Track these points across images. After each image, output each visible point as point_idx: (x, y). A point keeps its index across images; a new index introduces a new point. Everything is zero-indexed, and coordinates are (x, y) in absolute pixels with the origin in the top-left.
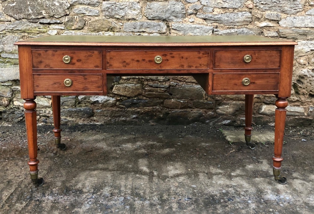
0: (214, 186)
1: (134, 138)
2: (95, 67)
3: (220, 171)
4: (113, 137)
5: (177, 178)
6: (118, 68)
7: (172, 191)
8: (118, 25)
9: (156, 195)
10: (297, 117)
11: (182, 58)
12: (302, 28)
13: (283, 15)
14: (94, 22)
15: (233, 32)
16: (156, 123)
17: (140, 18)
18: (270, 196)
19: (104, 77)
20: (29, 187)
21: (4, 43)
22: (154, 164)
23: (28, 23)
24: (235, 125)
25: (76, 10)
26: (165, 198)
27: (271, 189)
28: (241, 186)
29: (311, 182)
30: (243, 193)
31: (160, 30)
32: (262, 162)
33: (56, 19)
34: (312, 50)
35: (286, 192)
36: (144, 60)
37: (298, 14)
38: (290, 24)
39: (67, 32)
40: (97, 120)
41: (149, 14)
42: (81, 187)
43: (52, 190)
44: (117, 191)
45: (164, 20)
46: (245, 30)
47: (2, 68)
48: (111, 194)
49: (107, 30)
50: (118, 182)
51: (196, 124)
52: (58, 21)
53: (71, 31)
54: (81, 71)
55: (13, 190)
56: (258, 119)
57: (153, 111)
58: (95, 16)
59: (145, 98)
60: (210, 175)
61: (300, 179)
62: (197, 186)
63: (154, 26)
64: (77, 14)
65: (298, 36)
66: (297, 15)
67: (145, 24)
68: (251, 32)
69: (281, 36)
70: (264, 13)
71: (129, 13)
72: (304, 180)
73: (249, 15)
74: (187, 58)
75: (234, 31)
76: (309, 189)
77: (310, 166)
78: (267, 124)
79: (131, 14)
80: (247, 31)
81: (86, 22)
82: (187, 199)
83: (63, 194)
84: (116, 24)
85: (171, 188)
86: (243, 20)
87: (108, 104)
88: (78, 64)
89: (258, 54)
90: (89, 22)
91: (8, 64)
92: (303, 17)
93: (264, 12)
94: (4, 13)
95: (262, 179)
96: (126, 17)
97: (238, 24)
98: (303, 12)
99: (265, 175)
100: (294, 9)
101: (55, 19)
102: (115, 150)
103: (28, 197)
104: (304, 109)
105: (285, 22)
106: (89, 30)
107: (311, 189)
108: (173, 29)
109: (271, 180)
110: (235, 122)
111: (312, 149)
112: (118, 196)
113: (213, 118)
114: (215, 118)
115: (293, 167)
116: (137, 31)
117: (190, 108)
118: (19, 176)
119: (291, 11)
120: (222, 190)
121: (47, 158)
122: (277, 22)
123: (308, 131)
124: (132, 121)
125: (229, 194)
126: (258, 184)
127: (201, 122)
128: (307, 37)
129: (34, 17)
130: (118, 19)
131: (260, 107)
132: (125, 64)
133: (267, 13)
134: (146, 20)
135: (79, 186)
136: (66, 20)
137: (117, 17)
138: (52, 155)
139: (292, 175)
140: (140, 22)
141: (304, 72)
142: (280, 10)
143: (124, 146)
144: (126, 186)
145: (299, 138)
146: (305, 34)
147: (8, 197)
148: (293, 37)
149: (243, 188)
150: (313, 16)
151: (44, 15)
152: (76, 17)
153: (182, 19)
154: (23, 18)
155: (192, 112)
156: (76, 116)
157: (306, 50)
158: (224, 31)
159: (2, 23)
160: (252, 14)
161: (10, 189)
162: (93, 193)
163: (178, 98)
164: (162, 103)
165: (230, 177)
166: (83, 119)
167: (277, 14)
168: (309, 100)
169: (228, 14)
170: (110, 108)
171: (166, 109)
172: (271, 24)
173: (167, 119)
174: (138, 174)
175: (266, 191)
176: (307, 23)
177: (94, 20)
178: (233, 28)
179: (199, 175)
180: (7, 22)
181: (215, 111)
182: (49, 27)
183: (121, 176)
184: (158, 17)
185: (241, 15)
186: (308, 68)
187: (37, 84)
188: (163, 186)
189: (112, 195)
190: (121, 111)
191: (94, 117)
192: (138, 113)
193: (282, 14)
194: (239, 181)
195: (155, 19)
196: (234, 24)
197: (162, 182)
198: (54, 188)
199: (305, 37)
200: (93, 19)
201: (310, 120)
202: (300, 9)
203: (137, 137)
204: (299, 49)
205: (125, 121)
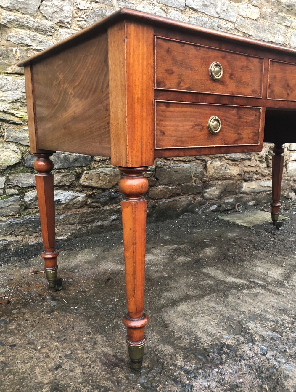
4: (106, 253)
10: (268, 192)
24: (221, 210)
25: (14, 36)
51: (186, 215)
53: (7, 77)
56: (239, 199)
64: (17, 45)
78: (247, 204)
87: (75, 204)
110: (221, 206)
113: (201, 205)
114: (203, 204)
117: (178, 195)
127: (190, 212)
131: (241, 185)
152: (14, 49)
155: (180, 200)
156: (23, 231)
163: (165, 184)
166: (35, 235)
170: (79, 210)
171: (151, 200)
173: (154, 215)
181: (203, 197)
190: (95, 212)
205: (101, 227)
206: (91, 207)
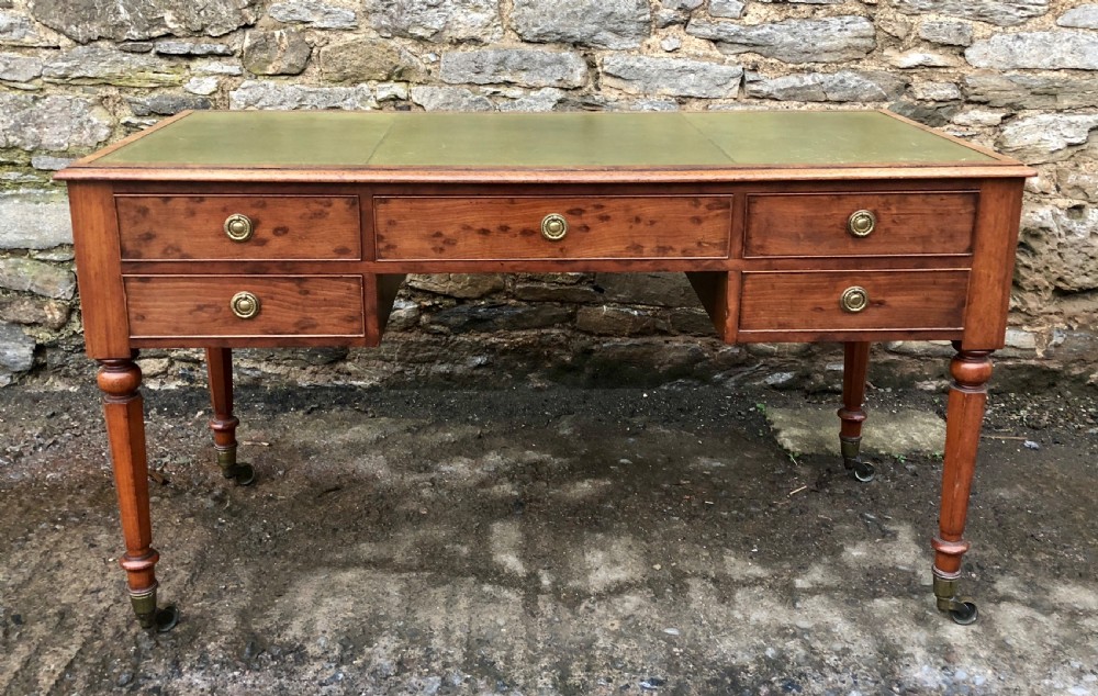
0: (740, 629)
1: (480, 437)
2: (335, 251)
3: (758, 571)
4: (409, 434)
5: (616, 601)
6: (416, 255)
7: (598, 652)
8: (423, 59)
9: (545, 668)
10: (1009, 363)
11: (638, 220)
12: (1041, 70)
13: (980, 29)
14: (340, 49)
15: (811, 83)
16: (550, 383)
17: (496, 36)
18: (921, 669)
19: (368, 287)
20: (128, 638)
21: (39, 120)
22: (543, 544)
23: (119, 55)
24: (807, 387)
25: (280, 9)
26: (578, 682)
27: (924, 643)
28: (826, 631)
29: (1055, 616)
30: (832, 659)
31: (565, 78)
32: (894, 535)
33: (212, 40)
34: (1070, 145)
35: (976, 657)
36: (504, 229)
37: (1031, 24)
38: (1002, 58)
39: (251, 83)
40: (356, 372)
41: (526, 24)
42: (299, 634)
43: (203, 645)
44: (417, 652)
45: (577, 45)
46: (850, 78)
47: (37, 203)
48: (399, 663)
49: (384, 78)
50: (421, 615)
51: (681, 385)
52: (220, 49)
53: (265, 82)
54: (288, 266)
55: (74, 649)
56: (883, 368)
57: (540, 342)
58: (345, 30)
59: (513, 301)
60: (725, 588)
61: (1019, 601)
62: (680, 630)
63: (544, 65)
64: (283, 25)
65: (1028, 100)
66: (1029, 26)
67: (515, 59)
68: (869, 85)
69: (972, 98)
70: (915, 20)
71: (460, 19)
72: (1032, 605)
73: (865, 26)
74: (652, 223)
75: (813, 80)
76: (1049, 640)
77: (1053, 550)
78: (912, 386)
79: (467, 21)
80: (858, 81)
81: (315, 51)
82: (648, 685)
83: (240, 664)
84: (414, 59)
85: (595, 639)
86: (843, 44)
88: (278, 243)
89: (898, 208)
90: (323, 49)
91: (55, 191)
92: (1047, 34)
93: (916, 18)
94: (33, 19)
95: (895, 601)
96: (447, 35)
97: (826, 58)
98: (1050, 15)
99: (905, 586)
100: (1018, 6)
101: (208, 39)
102: (415, 484)
103: (124, 678)
104: (1036, 336)
105: (985, 50)
106: (324, 77)
107: (1055, 643)
108: (608, 74)
109: (924, 605)
110: (808, 377)
111: (1058, 477)
112: (420, 674)
113: (738, 365)
114: (743, 364)
115: (996, 553)
116: (488, 81)
117: (663, 333)
118: (98, 590)
119: (1008, 14)
120: (764, 649)
121: (192, 515)
122: (959, 49)
123: (1046, 409)
124: (472, 376)
125: (788, 662)
126: (882, 622)
127: (697, 378)
128: (1056, 100)
129: (136, 34)
130: (421, 39)
132: (439, 242)
133: (926, 22)
134: (515, 45)
135: (295, 631)
136: (247, 43)
137: (420, 32)
138: (210, 503)
139: (995, 586)
140: (497, 50)
141: (1042, 217)
142: (971, 10)
143: (445, 468)
144: (447, 632)
145: (1017, 435)
146: (1049, 93)
147: (56, 675)
148: (1010, 101)
149: (834, 639)
150: (1081, 31)
151: (172, 25)
152: (277, 33)
153: (640, 38)
154: (100, 38)
155: (667, 346)
156: (288, 358)
157: (1051, 145)
158: (779, 80)
159: (28, 55)
160: (875, 23)
161: (65, 644)
162: (341, 661)
163: (623, 303)
164: (571, 317)
165: (790, 595)
166: (311, 368)
167: (960, 23)
168: (1053, 309)
169: (794, 22)
170: (400, 334)
171: (581, 336)
172: (937, 58)
173: (587, 370)
174: (490, 583)
175: (908, 650)
176: (1059, 56)
177: (341, 45)
178: (811, 71)
179: (688, 586)
180: (46, 52)
182: (188, 67)
183: (432, 591)
184: (558, 34)
185: (839, 27)
186: (1056, 206)
187: (140, 311)
188: (571, 631)
189: (402, 666)
190: (436, 343)
191: (348, 364)
192: (492, 348)
193: (976, 24)
194: (822, 610)
195: (548, 39)
196: (815, 58)
197: (569, 615)
198: (210, 640)
199: (1050, 102)
200: (337, 41)
201: (1055, 372)
202: (1040, 8)
203: (488, 435)
204: (1026, 142)
205: (448, 376)
206: (428, 333)
